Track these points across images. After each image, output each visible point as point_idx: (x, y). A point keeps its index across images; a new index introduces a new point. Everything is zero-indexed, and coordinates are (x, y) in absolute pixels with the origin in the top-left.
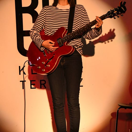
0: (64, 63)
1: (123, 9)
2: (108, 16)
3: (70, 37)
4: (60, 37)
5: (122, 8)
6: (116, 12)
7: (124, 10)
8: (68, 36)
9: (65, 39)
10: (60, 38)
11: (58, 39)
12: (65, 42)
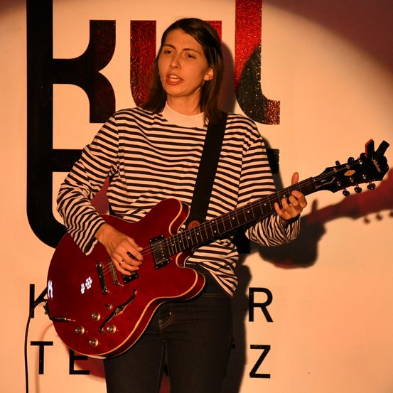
0: (169, 322)
1: (377, 166)
2: (324, 182)
3: (193, 236)
4: (162, 235)
5: (375, 162)
6: (353, 172)
7: (379, 170)
8: (188, 235)
9: (177, 243)
10: (160, 238)
11: (154, 241)
12: (176, 254)
